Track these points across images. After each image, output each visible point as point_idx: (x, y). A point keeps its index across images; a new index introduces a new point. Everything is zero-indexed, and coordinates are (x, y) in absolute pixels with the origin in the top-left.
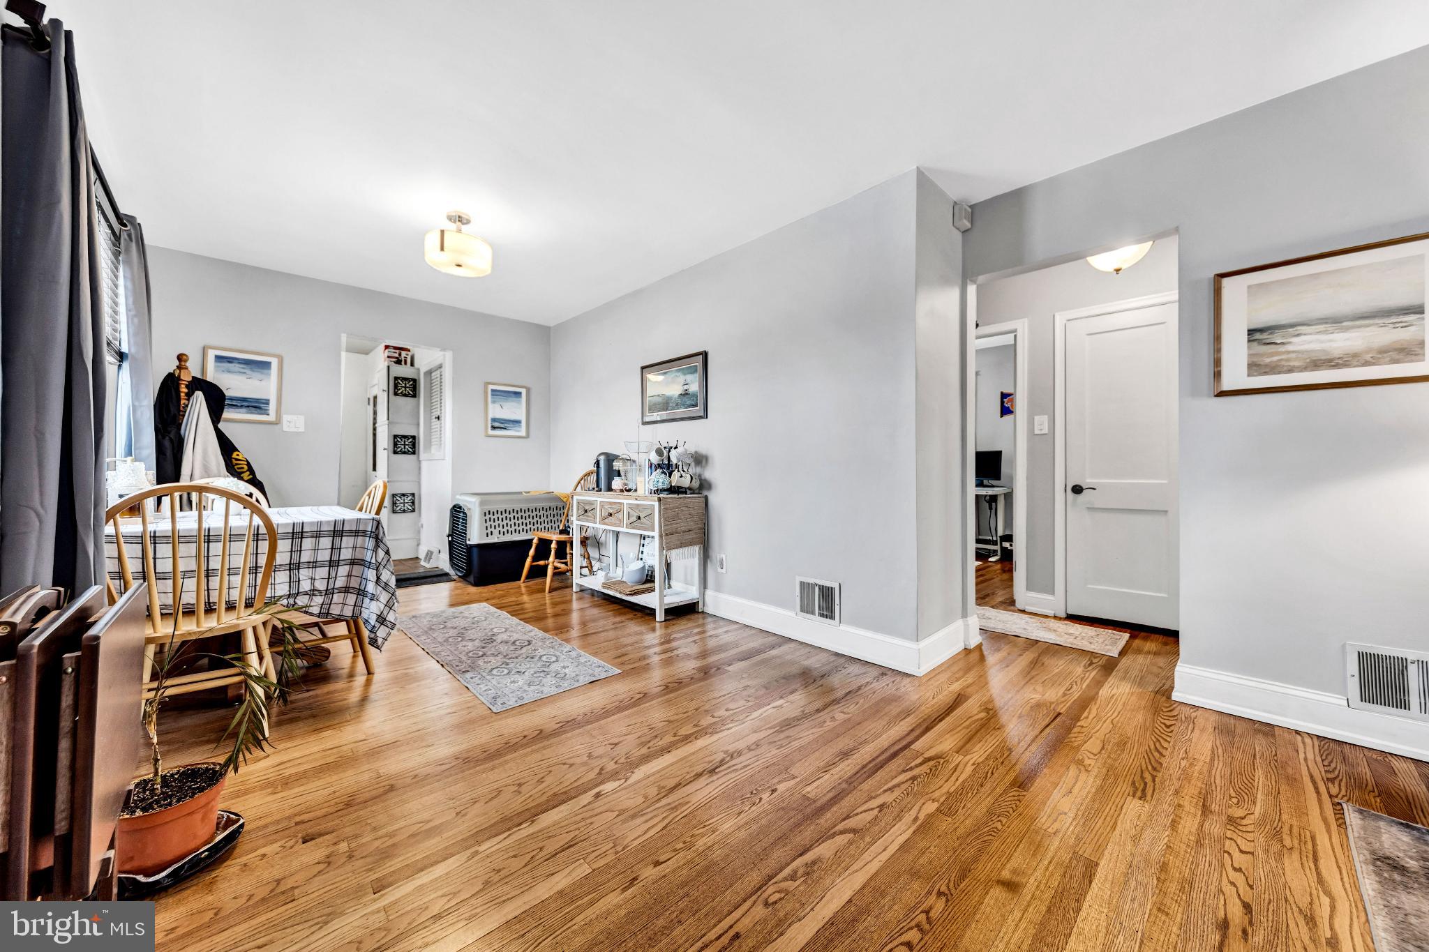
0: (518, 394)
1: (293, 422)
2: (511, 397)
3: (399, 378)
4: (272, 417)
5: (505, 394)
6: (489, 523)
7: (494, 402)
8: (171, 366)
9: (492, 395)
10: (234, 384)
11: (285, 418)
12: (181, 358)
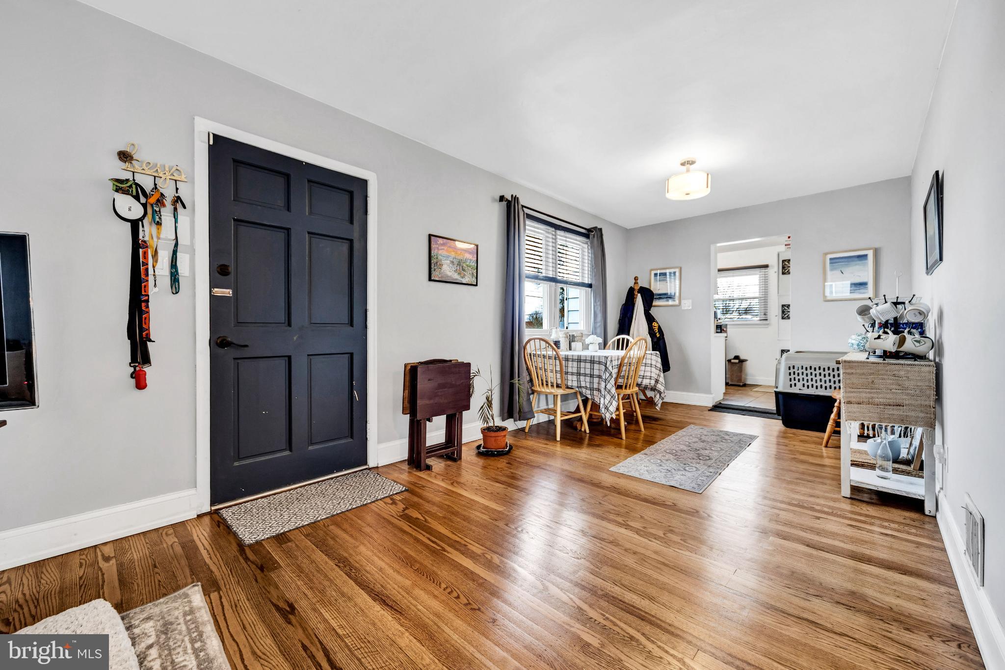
0: (865, 257)
1: (687, 305)
2: (853, 261)
3: (785, 261)
4: (677, 302)
5: (846, 260)
6: (792, 376)
7: (832, 270)
8: (631, 284)
9: (831, 263)
10: (657, 287)
11: (683, 302)
12: (636, 279)
